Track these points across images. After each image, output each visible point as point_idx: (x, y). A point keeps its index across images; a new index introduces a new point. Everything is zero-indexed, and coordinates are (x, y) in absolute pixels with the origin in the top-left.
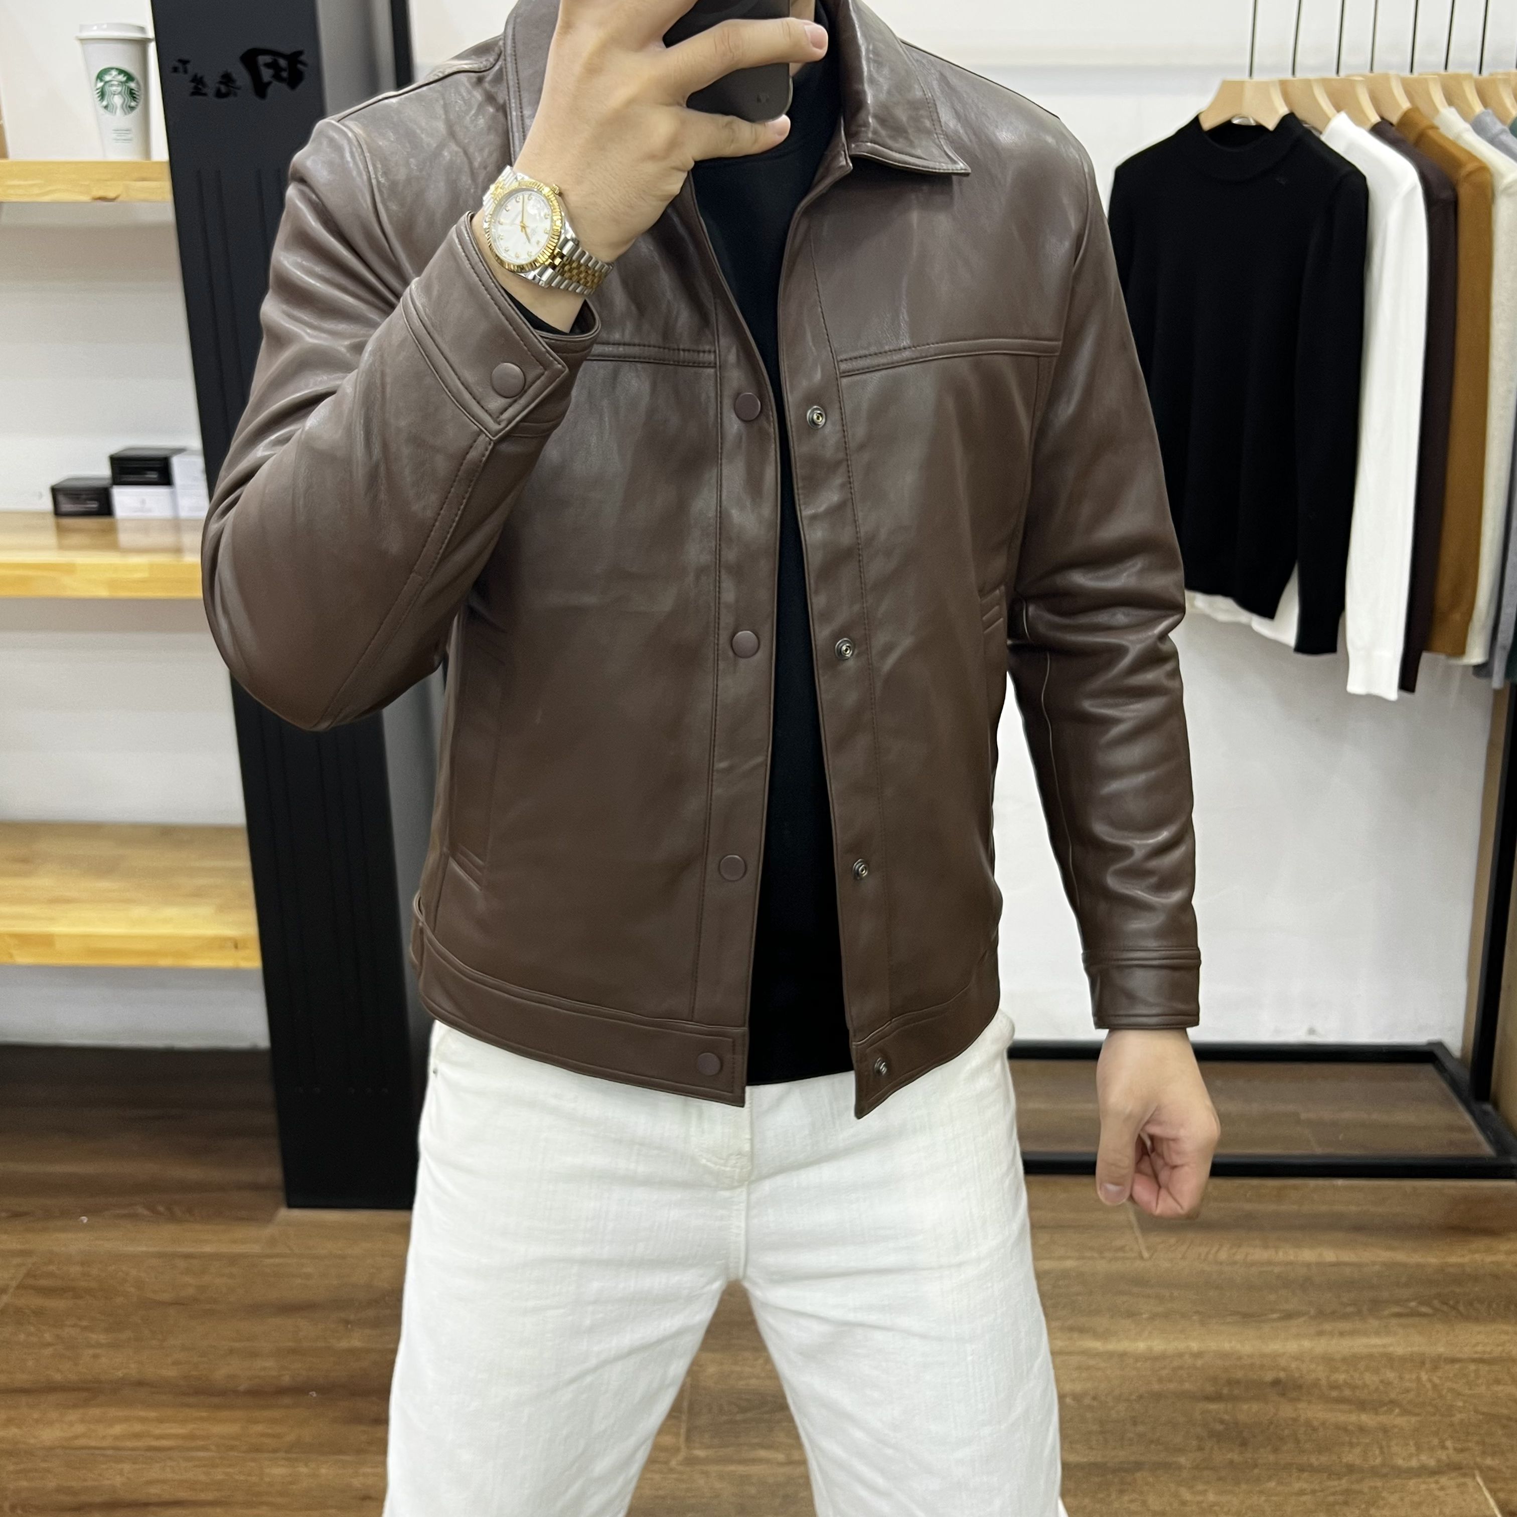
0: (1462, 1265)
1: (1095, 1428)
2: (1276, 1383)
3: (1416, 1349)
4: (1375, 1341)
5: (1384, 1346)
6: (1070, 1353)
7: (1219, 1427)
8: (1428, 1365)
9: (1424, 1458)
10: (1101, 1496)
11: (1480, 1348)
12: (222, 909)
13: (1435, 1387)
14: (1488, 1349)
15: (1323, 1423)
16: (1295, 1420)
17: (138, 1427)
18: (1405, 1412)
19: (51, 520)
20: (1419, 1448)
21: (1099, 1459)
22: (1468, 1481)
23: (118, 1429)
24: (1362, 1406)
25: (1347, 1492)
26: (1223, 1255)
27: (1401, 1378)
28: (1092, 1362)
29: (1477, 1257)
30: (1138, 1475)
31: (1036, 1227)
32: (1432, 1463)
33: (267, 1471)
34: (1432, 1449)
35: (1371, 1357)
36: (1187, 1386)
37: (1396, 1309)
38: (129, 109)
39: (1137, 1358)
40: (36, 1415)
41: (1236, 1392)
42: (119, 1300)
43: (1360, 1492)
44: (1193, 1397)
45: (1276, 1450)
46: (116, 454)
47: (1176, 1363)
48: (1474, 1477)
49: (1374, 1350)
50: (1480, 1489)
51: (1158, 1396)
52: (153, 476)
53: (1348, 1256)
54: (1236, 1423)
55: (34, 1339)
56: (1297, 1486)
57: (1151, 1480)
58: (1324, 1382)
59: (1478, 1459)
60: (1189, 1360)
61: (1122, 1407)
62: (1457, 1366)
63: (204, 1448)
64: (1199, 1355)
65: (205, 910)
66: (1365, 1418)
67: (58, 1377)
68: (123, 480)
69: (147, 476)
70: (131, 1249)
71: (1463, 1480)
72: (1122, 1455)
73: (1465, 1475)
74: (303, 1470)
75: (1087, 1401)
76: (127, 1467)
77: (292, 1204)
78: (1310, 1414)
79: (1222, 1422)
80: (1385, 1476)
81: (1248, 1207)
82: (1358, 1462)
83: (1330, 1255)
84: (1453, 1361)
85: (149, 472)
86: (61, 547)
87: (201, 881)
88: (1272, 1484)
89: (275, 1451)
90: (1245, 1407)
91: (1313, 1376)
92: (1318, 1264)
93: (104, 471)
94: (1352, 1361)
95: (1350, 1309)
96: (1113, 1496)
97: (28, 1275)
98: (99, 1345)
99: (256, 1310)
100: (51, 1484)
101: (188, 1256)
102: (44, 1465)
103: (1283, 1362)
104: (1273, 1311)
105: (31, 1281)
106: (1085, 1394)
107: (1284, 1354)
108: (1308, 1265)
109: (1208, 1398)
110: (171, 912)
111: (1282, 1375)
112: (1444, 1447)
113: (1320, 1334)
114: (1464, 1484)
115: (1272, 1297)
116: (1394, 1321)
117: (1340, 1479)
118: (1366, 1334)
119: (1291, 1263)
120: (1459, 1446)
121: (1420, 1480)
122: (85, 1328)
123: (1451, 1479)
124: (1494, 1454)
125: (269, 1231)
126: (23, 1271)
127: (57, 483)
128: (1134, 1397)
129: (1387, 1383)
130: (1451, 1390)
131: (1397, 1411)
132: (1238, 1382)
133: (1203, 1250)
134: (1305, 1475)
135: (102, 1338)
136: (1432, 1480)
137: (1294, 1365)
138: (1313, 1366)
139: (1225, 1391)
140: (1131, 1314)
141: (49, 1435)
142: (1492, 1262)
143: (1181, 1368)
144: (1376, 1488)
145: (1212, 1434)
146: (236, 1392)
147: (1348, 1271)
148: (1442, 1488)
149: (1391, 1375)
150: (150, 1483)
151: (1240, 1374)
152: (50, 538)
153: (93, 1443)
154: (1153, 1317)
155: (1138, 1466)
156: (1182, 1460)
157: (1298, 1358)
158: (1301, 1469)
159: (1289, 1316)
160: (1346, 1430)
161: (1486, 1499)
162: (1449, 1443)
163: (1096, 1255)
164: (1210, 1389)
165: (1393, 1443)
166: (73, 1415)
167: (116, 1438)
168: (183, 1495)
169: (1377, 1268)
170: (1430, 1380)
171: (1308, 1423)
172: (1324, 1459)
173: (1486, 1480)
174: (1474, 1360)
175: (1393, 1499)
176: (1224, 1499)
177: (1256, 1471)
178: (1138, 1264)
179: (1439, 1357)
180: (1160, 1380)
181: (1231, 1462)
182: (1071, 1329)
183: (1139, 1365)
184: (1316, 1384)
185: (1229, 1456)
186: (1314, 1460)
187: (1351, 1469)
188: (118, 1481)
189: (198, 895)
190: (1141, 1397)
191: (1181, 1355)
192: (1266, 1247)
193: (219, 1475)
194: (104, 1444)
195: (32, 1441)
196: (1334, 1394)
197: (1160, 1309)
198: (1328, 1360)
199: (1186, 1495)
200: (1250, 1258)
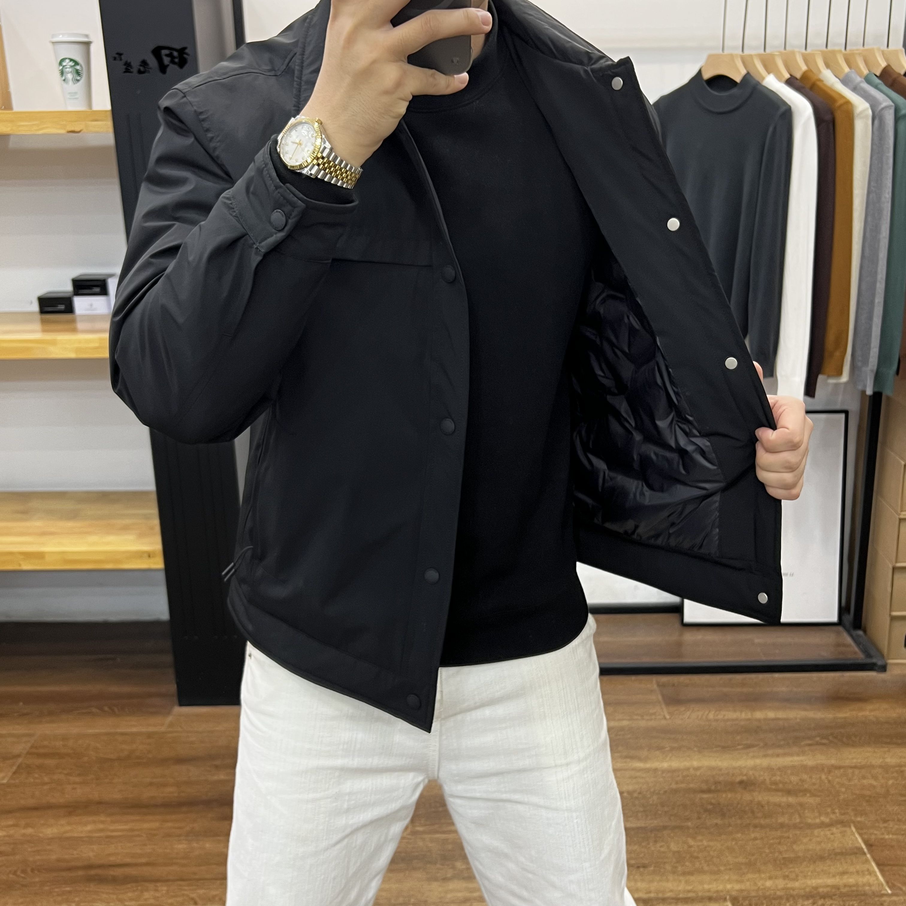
0: (845, 718)
1: (641, 809)
2: (741, 782)
3: (819, 762)
4: (796, 758)
5: (802, 761)
6: (626, 770)
7: (710, 807)
8: (826, 770)
9: (823, 818)
10: (644, 844)
11: (855, 761)
12: (141, 535)
13: (829, 781)
14: (859, 761)
15: (768, 803)
16: (751, 801)
17: (101, 826)
18: (813, 795)
19: (38, 316)
20: (820, 815)
21: (643, 825)
22: (847, 829)
23: (89, 828)
24: (789, 792)
25: (781, 837)
26: (711, 716)
27: (811, 777)
28: (638, 774)
29: (854, 713)
30: (665, 832)
31: (606, 704)
32: (827, 820)
33: (176, 846)
34: (827, 814)
35: (793, 767)
36: (692, 786)
37: (809, 742)
38: (76, 81)
39: (663, 771)
40: (42, 822)
41: (719, 788)
42: (86, 759)
43: (788, 838)
44: (695, 791)
45: (741, 818)
46: (75, 278)
47: (685, 773)
48: (850, 827)
49: (796, 764)
50: (853, 834)
51: (675, 791)
52: (97, 290)
53: (781, 714)
54: (719, 804)
55: (37, 781)
56: (753, 835)
57: (672, 835)
58: (768, 781)
59: (853, 818)
60: (692, 771)
61: (655, 797)
62: (842, 770)
63: (139, 836)
64: (697, 769)
65: (131, 537)
66: (791, 800)
67: (53, 801)
68: (80, 292)
69: (94, 290)
70: (90, 731)
71: (844, 829)
72: (655, 823)
73: (845, 826)
74: (195, 845)
75: (635, 795)
76: (95, 847)
77: (181, 704)
78: (760, 798)
79: (711, 804)
80: (801, 828)
81: (725, 690)
82: (787, 821)
83: (771, 714)
84: (839, 768)
85: (95, 288)
86: (44, 331)
87: (127, 521)
88: (739, 835)
89: (180, 836)
90: (724, 796)
91: (762, 778)
92: (765, 719)
93: (69, 288)
94: (782, 769)
95: (782, 743)
96: (651, 844)
97: (32, 747)
98: (75, 783)
99: (164, 762)
100: (54, 857)
101: (122, 734)
102: (49, 847)
103: (745, 772)
104: (739, 745)
105: (34, 750)
106: (634, 791)
107: (745, 767)
108: (759, 720)
109: (703, 791)
110: (111, 538)
111: (745, 778)
112: (834, 813)
113: (765, 756)
114: (845, 831)
115: (738, 738)
116: (807, 748)
117: (776, 830)
118: (791, 755)
119: (749, 720)
120: (843, 812)
121: (820, 830)
122: (67, 774)
123: (837, 828)
124: (861, 815)
125: (170, 719)
126: (29, 745)
127: (42, 295)
128: (662, 792)
129: (802, 781)
130: (838, 783)
131: (808, 795)
132: (720, 783)
133: (700, 713)
134: (758, 829)
135: (77, 779)
136: (827, 829)
137: (751, 773)
138: (762, 773)
139: (713, 787)
140: (660, 748)
141: (50, 831)
142: (862, 716)
143: (688, 776)
144: (796, 834)
145: (706, 810)
146: (156, 806)
147: (781, 723)
148: (832, 834)
149: (805, 777)
150: (109, 855)
151: (721, 779)
152: (37, 326)
153: (76, 835)
154: (672, 749)
155: (665, 828)
156: (689, 824)
157: (754, 768)
158: (755, 826)
159: (749, 746)
160: (779, 805)
161: (856, 838)
162: (837, 811)
163: (639, 718)
164: (704, 787)
165: (806, 811)
166: (63, 821)
167: (90, 832)
168: (128, 860)
169: (798, 720)
170: (826, 778)
171: (759, 804)
172: (768, 821)
173: (857, 829)
174: (851, 767)
175: (805, 840)
176: (711, 844)
177: (730, 828)
178: (664, 722)
179: (832, 766)
180: (677, 783)
181: (716, 824)
182: (626, 757)
183: (664, 775)
184: (764, 782)
185: (715, 821)
186: (762, 822)
187: (782, 825)
188: (91, 854)
189: (125, 529)
190: (665, 792)
191: (688, 769)
192: (735, 711)
193: (148, 849)
194: (82, 835)
195: (41, 835)
196: (774, 787)
197: (675, 745)
198: (770, 769)
199: (691, 842)
200: (726, 717)
